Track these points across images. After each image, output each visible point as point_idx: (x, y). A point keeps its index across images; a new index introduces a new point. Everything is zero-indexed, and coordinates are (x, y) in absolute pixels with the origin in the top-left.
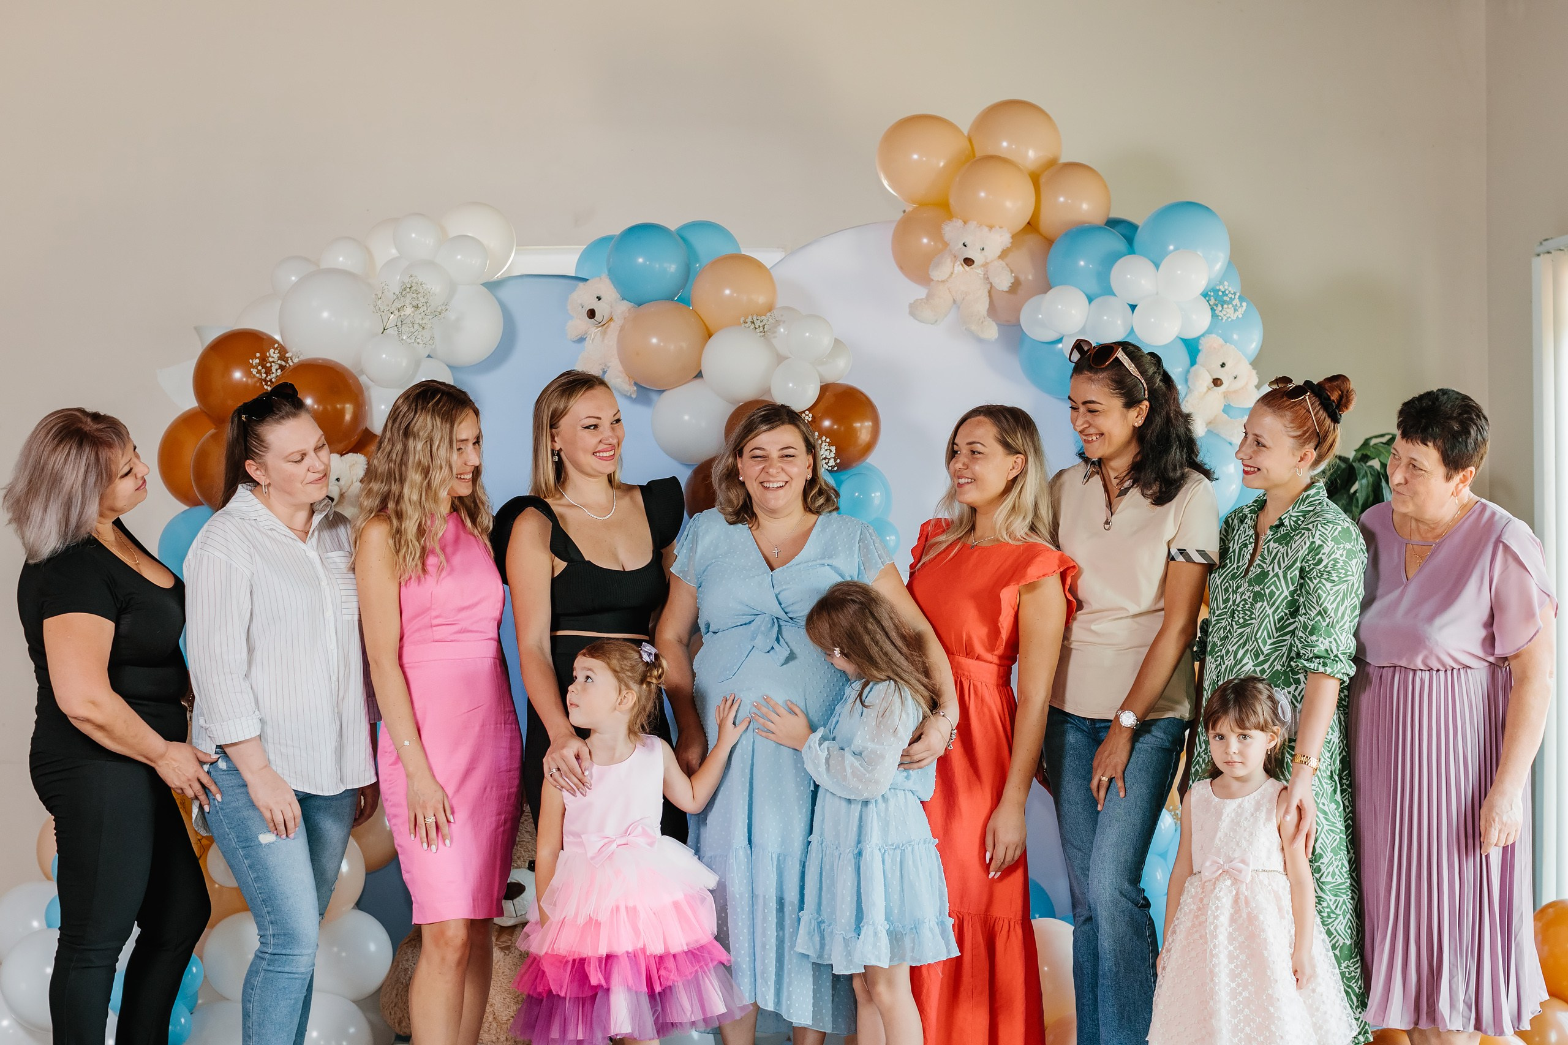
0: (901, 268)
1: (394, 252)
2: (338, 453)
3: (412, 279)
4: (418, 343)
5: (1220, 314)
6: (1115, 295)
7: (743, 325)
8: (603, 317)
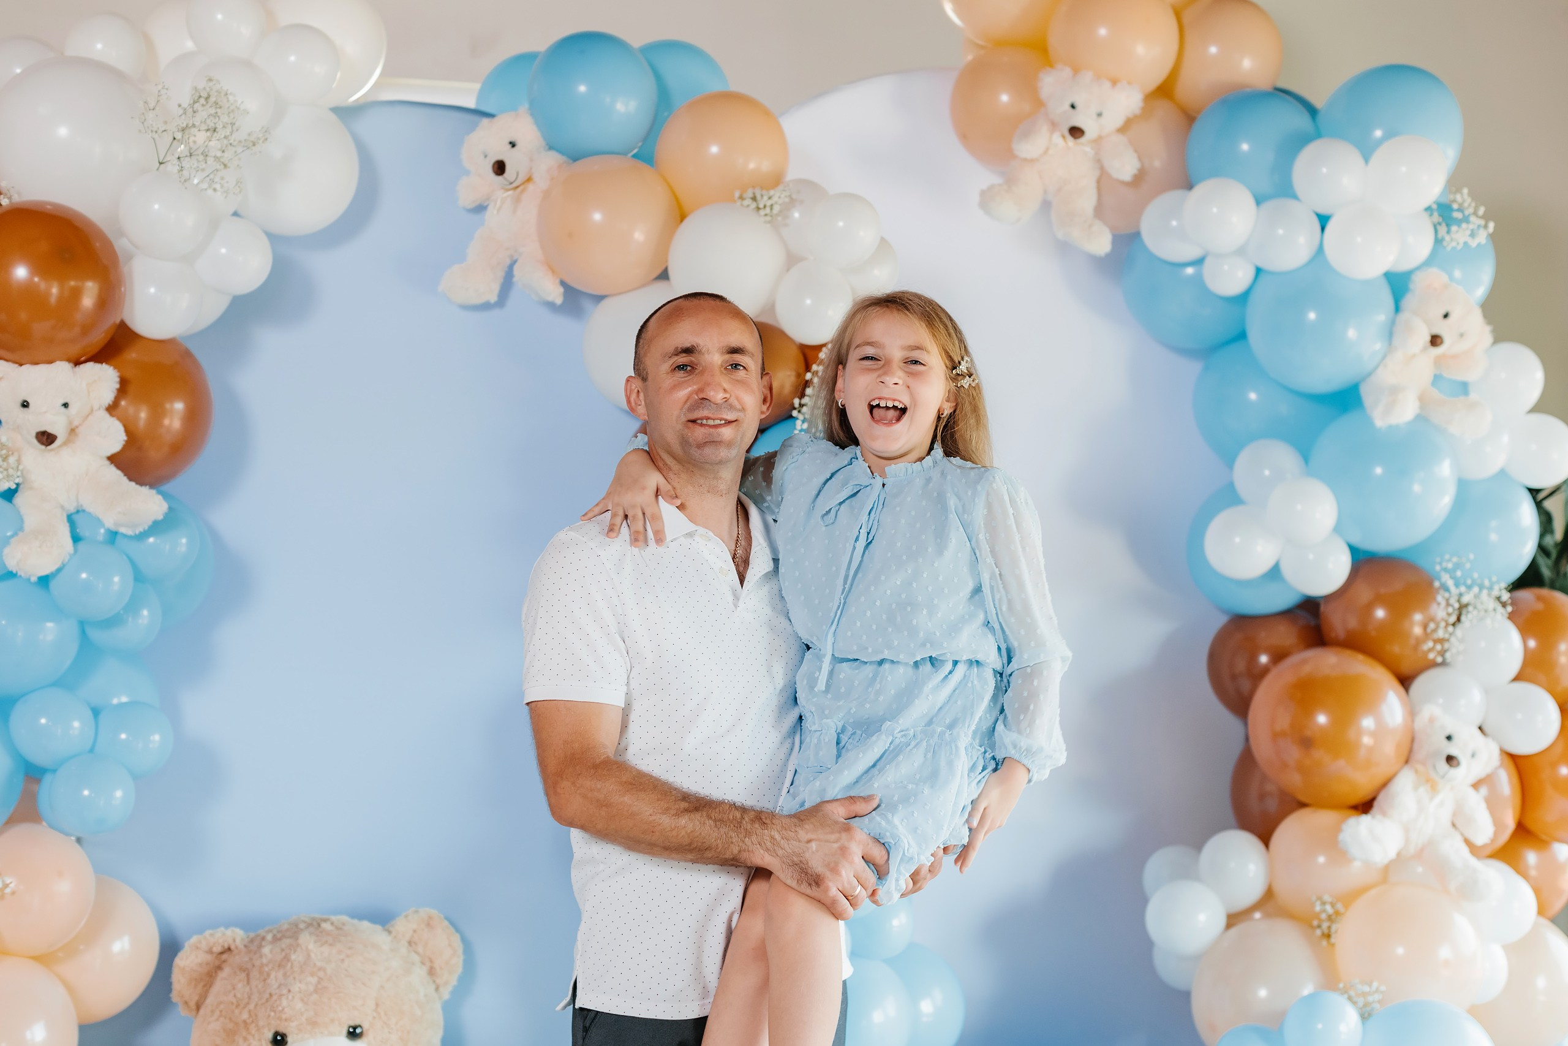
0: (964, 136)
1: (190, 45)
2: (69, 360)
3: (211, 84)
4: (215, 190)
5: (1447, 238)
6: (1295, 197)
7: (739, 203)
8: (518, 174)
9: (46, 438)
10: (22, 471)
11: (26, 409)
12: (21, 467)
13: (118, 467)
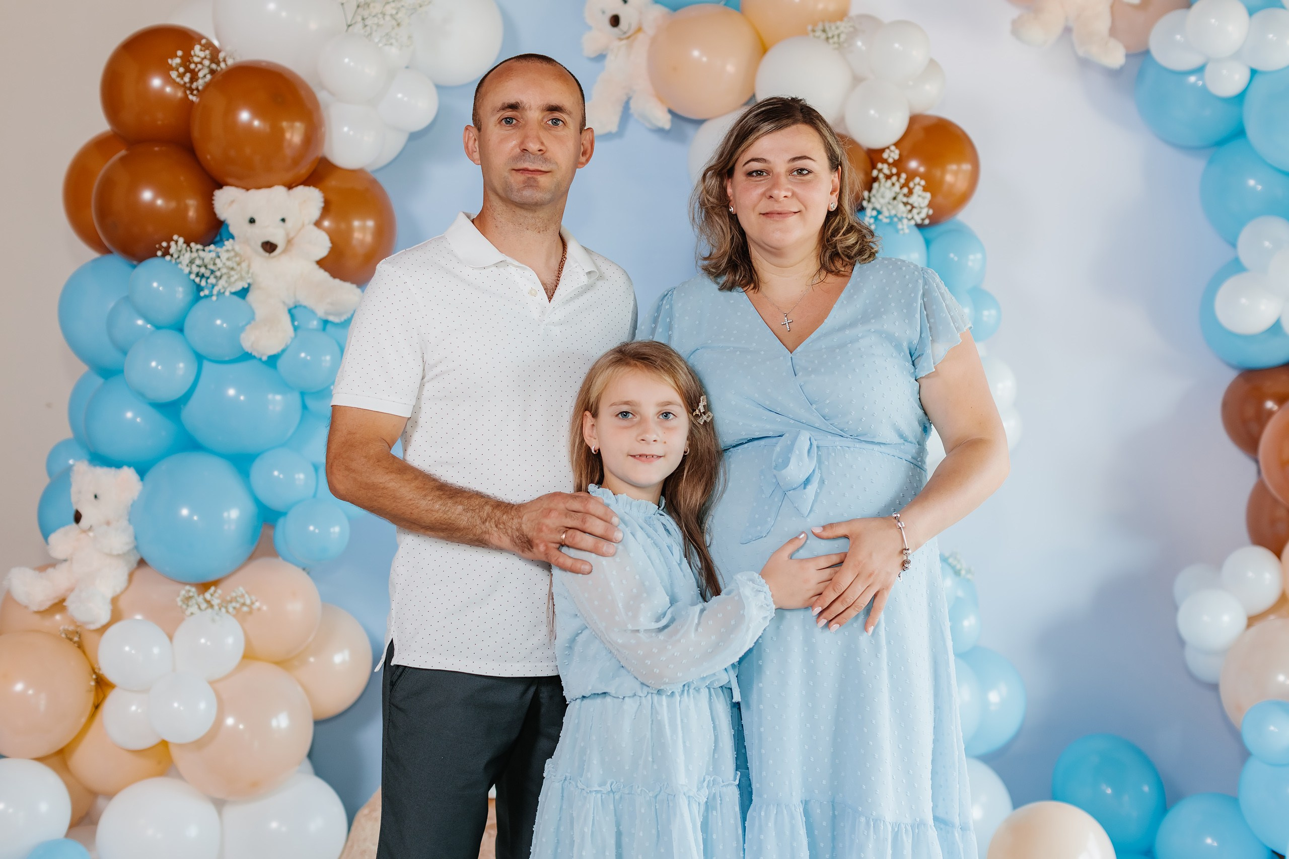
6: (1283, 6)
7: (811, 35)
8: (630, 25)
9: (269, 247)
10: (252, 274)
11: (253, 223)
12: (251, 271)
13: (326, 270)
